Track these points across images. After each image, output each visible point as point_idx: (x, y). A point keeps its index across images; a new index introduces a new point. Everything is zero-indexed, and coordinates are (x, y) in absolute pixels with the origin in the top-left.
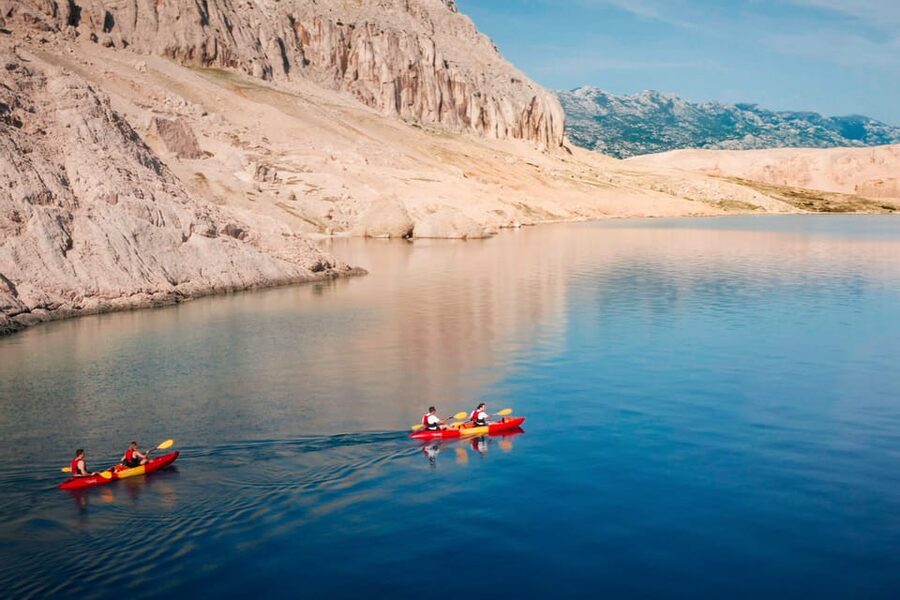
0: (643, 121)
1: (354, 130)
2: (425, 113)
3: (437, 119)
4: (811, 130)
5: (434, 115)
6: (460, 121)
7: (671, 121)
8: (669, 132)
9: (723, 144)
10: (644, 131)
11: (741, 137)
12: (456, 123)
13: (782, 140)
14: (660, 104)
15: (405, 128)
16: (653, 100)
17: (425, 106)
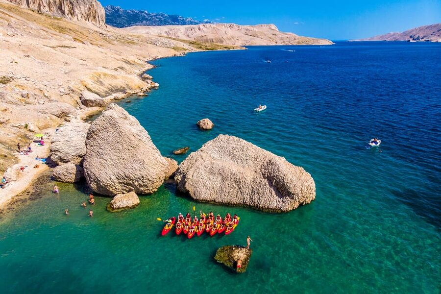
0: (110, 16)
1: (7, 14)
2: (42, 8)
3: (49, 10)
4: (163, 19)
5: (47, 9)
6: (60, 12)
7: (119, 16)
8: (119, 21)
9: (137, 24)
10: (111, 20)
11: (142, 22)
12: (58, 13)
13: (155, 23)
14: (115, 10)
15: (35, 14)
16: (112, 9)
17: (41, 4)
